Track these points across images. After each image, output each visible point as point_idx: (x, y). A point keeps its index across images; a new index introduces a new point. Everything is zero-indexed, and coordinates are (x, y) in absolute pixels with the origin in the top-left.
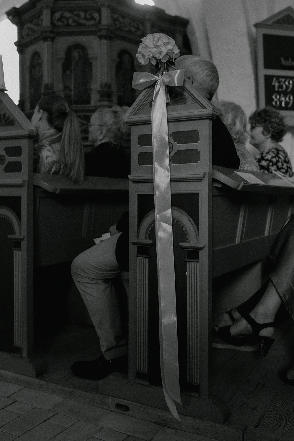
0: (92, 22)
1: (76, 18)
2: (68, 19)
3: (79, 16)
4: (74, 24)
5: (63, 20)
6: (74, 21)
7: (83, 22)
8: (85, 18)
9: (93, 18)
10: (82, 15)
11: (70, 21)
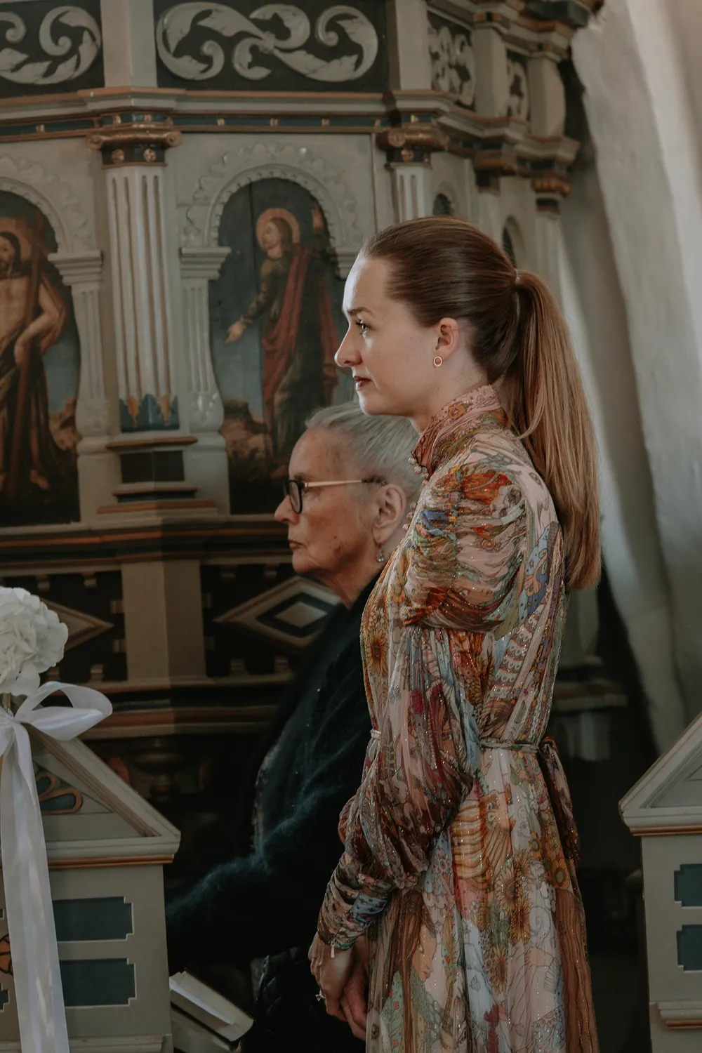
0: (342, 69)
1: (268, 42)
2: (228, 44)
3: (278, 28)
4: (260, 73)
5: (209, 48)
6: (259, 58)
7: (303, 62)
8: (312, 46)
9: (347, 47)
10: (299, 26)
11: (242, 57)
